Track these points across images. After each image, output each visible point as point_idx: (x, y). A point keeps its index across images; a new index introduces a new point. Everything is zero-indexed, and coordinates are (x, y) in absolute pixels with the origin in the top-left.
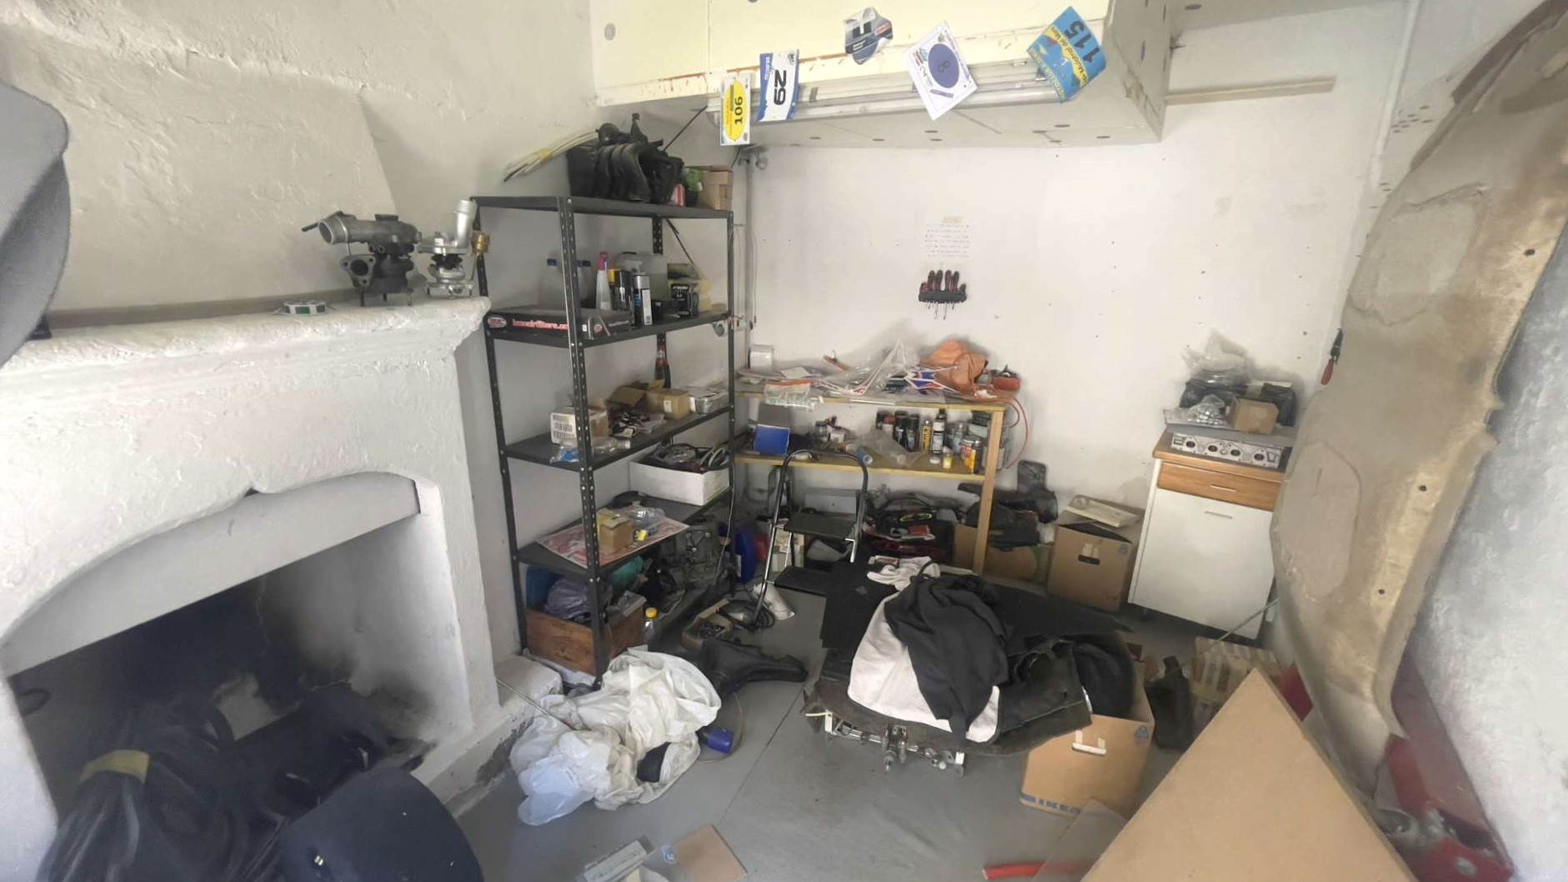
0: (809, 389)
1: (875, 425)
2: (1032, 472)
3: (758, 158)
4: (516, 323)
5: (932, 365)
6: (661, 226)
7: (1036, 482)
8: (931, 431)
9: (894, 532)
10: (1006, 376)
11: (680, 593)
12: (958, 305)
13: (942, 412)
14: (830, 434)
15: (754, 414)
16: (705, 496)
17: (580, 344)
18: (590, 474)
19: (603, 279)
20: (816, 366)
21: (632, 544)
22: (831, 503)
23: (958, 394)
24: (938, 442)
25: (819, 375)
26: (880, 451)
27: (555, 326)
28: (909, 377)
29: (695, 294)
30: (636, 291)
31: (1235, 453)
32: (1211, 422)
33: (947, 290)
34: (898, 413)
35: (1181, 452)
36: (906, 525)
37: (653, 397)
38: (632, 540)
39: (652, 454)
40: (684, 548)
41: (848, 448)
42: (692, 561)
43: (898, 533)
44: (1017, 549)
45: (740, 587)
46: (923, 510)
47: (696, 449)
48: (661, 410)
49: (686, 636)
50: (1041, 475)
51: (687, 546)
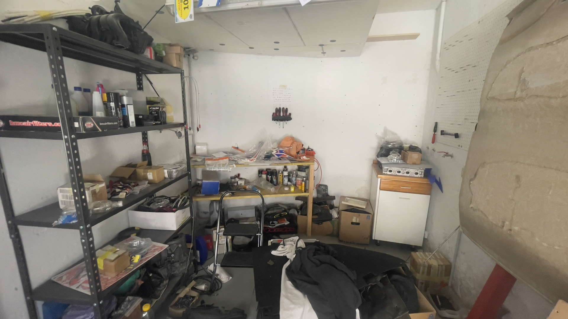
0: (228, 161)
1: (258, 175)
2: (322, 189)
3: (193, 55)
4: (13, 123)
5: (282, 147)
6: (142, 79)
7: (324, 192)
8: (283, 176)
9: (272, 223)
10: (310, 150)
11: (166, 282)
12: (289, 121)
13: (285, 167)
14: (237, 182)
15: (199, 176)
16: (177, 224)
17: (73, 136)
18: (90, 229)
19: (97, 98)
20: (229, 151)
21: (129, 266)
22: (241, 214)
23: (293, 159)
24: (286, 180)
25: (231, 155)
26: (262, 187)
27: (50, 124)
28: (274, 152)
29: (164, 113)
30: (123, 106)
31: (408, 173)
32: (397, 161)
33: (283, 116)
34: (267, 170)
35: (387, 175)
36: (277, 219)
37: (140, 172)
38: (129, 263)
39: (143, 203)
40: (166, 255)
41: (247, 187)
42: (172, 262)
43: (274, 223)
44: (324, 223)
45: (200, 267)
46: (283, 211)
47: (170, 199)
48: (146, 179)
49: (172, 310)
50: (326, 189)
51: (168, 254)
